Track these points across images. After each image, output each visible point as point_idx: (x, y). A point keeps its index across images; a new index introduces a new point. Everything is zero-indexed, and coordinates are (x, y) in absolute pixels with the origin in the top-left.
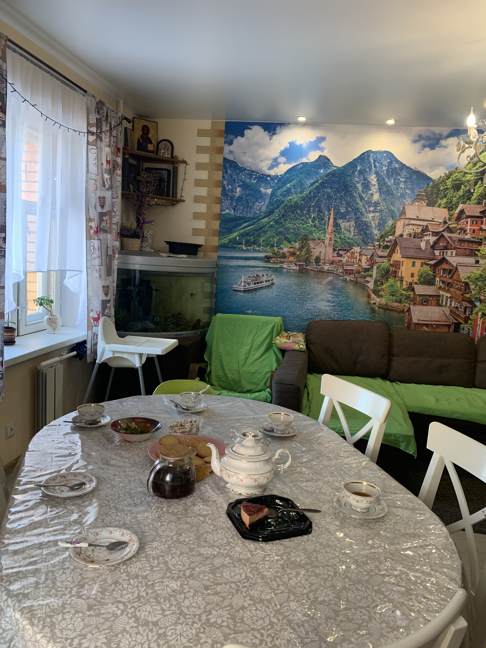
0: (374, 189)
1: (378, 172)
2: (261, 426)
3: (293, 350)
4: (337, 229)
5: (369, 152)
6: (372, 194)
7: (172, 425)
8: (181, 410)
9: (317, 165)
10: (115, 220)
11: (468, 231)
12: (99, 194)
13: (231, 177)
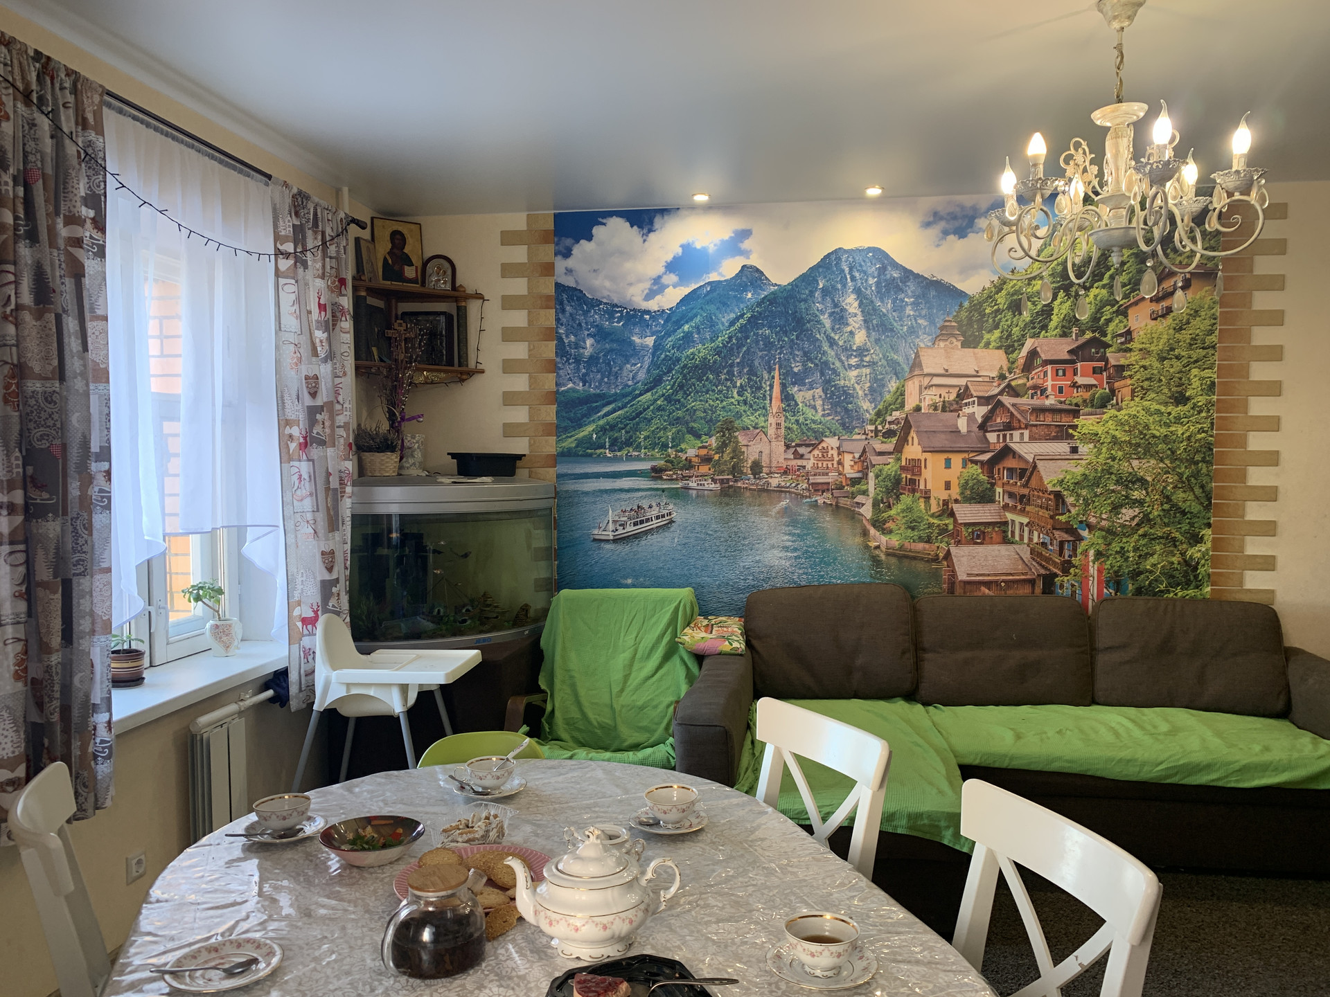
0: (855, 321)
1: (859, 289)
2: (635, 815)
3: (720, 654)
4: (789, 405)
5: (837, 253)
6: (851, 333)
7: (447, 826)
8: (472, 795)
9: (740, 285)
10: (341, 420)
11: (1049, 389)
12: (305, 370)
13: (574, 320)
